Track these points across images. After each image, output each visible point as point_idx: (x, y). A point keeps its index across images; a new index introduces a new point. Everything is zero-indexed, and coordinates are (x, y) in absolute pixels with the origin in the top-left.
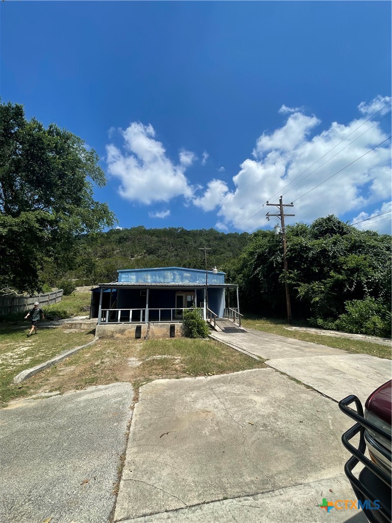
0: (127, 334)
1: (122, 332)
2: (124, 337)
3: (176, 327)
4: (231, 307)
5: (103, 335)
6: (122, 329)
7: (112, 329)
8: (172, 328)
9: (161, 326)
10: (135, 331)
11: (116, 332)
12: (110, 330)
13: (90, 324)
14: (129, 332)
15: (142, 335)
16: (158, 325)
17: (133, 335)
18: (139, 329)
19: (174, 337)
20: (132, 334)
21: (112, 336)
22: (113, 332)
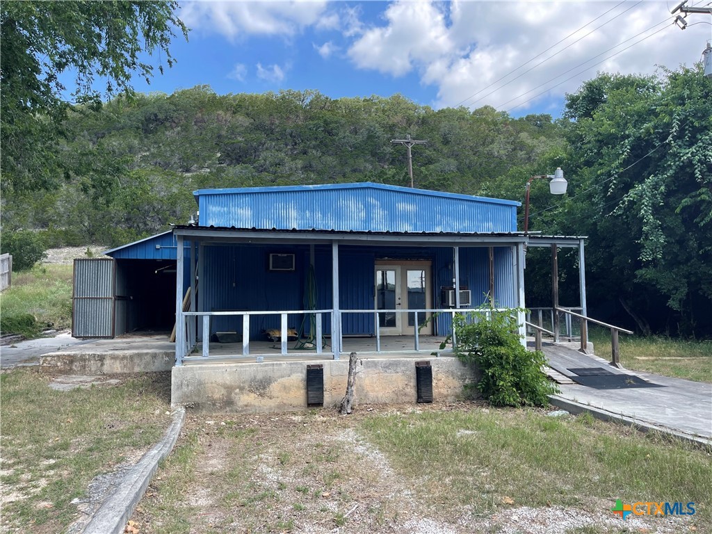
0: (275, 394)
1: (261, 386)
2: (267, 404)
3: (434, 369)
4: (561, 304)
5: (196, 399)
6: (259, 376)
7: (228, 379)
8: (423, 374)
9: (387, 366)
10: (302, 385)
11: (242, 389)
12: (220, 380)
13: (132, 357)
14: (285, 388)
15: (327, 398)
16: (375, 364)
17: (298, 395)
18: (314, 376)
19: (429, 402)
20: (292, 394)
21: (228, 403)
22: (229, 389)
